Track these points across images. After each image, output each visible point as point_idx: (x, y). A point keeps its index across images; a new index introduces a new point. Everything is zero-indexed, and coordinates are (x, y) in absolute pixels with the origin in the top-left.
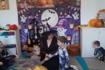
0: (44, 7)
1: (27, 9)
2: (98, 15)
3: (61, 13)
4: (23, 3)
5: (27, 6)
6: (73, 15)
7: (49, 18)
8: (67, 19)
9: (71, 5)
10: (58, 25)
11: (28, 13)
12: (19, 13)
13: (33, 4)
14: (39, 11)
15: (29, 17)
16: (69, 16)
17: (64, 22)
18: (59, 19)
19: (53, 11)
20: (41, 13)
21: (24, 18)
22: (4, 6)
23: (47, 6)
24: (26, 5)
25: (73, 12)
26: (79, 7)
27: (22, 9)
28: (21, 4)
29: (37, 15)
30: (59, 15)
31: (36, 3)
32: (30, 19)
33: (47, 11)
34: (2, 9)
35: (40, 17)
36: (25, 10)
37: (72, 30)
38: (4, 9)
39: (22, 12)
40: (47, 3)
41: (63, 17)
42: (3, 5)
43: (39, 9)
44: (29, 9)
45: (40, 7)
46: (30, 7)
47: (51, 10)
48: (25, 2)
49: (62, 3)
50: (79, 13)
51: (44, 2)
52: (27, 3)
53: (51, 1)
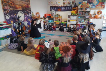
0: (18, 9)
1: (9, 10)
2: (36, 14)
3: (25, 14)
4: (7, 6)
5: (10, 8)
6: (29, 15)
7: (21, 16)
8: (28, 16)
9: (28, 10)
10: (24, 20)
11: (10, 13)
12: (5, 12)
13: (13, 7)
14: (16, 12)
15: (11, 16)
16: (28, 15)
17: (27, 18)
18: (25, 17)
19: (22, 12)
21: (8, 16)
23: (19, 9)
24: (8, 7)
25: (29, 13)
26: (30, 11)
27: (6, 10)
28: (6, 7)
29: (15, 14)
30: (25, 15)
31: (14, 7)
32: (12, 17)
33: (19, 12)
35: (17, 15)
36: (8, 11)
37: (29, 22)
39: (7, 12)
40: (19, 8)
41: (26, 15)
43: (16, 11)
44: (10, 10)
47: (21, 12)
48: (8, 5)
49: (25, 8)
50: (31, 14)
51: (18, 6)
52: (9, 6)
53: (20, 7)
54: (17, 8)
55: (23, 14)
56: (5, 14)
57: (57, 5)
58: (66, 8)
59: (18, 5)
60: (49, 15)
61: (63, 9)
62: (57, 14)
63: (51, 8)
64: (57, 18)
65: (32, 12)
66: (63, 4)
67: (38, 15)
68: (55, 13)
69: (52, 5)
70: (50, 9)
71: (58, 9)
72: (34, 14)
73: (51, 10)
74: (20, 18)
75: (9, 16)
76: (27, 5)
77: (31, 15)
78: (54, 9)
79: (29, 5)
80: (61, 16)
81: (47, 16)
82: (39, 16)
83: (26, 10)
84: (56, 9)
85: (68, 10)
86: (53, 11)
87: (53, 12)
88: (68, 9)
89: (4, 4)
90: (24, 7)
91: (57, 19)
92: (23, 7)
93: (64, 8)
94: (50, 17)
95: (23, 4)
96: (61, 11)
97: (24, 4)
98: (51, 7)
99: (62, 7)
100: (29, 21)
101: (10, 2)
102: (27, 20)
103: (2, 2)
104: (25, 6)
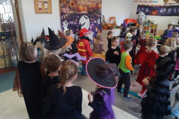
0: (81, 13)
2: (110, 20)
3: (91, 19)
4: (65, 7)
6: (98, 21)
7: (85, 23)
8: (95, 24)
9: (97, 13)
10: (89, 29)
11: (69, 18)
12: (62, 18)
14: (78, 17)
15: (71, 22)
16: (95, 22)
17: (93, 26)
18: (91, 24)
19: (87, 17)
20: (79, 19)
21: (66, 24)
22: (46, 9)
23: (83, 12)
24: (68, 10)
25: (97, 19)
26: (100, 14)
27: (65, 14)
28: (64, 9)
29: (76, 20)
30: (90, 21)
31: (76, 8)
33: (83, 17)
34: (44, 13)
35: (78, 22)
36: (67, 15)
38: (47, 12)
39: (65, 17)
40: (83, 10)
41: (92, 22)
42: (46, 7)
43: (78, 15)
44: (70, 14)
45: (78, 13)
46: (71, 12)
48: (67, 6)
49: (92, 10)
50: (101, 19)
51: (81, 8)
52: (69, 7)
53: (85, 8)
54: (80, 11)
55: (88, 20)
56: (62, 20)
57: (150, 4)
58: (170, 10)
59: (82, 5)
60: (134, 21)
61: (161, 11)
62: (149, 21)
63: (139, 9)
64: (148, 27)
65: (103, 16)
66: (164, 2)
67: (112, 22)
68: (146, 17)
69: (141, 4)
70: (135, 10)
71: (151, 10)
72: (107, 20)
73: (138, 13)
74: (83, 25)
75: (68, 23)
76: (97, 4)
77: (100, 22)
78: (144, 11)
79: (100, 5)
80: (156, 25)
81: (129, 22)
82: (115, 22)
83: (94, 13)
84: (147, 10)
85: (172, 14)
86: (142, 14)
87: (141, 17)
88: (173, 11)
89: (62, 5)
90: (92, 8)
91: (148, 29)
92: (89, 9)
93: (165, 10)
94: (134, 25)
95: (90, 4)
96: (157, 15)
97: (92, 3)
98: (139, 6)
99: (161, 7)
100: (96, 31)
101: (71, 2)
102: (93, 30)
103: (60, 2)
104: (93, 6)
